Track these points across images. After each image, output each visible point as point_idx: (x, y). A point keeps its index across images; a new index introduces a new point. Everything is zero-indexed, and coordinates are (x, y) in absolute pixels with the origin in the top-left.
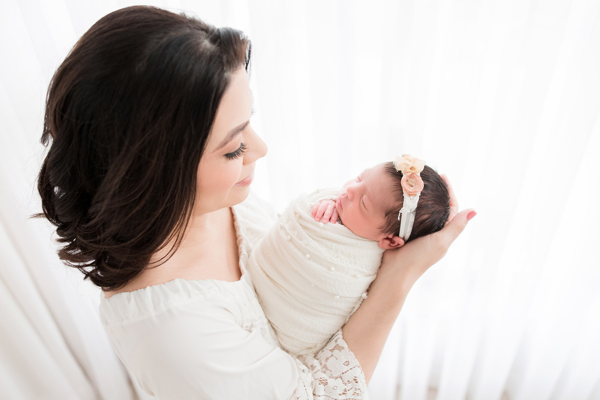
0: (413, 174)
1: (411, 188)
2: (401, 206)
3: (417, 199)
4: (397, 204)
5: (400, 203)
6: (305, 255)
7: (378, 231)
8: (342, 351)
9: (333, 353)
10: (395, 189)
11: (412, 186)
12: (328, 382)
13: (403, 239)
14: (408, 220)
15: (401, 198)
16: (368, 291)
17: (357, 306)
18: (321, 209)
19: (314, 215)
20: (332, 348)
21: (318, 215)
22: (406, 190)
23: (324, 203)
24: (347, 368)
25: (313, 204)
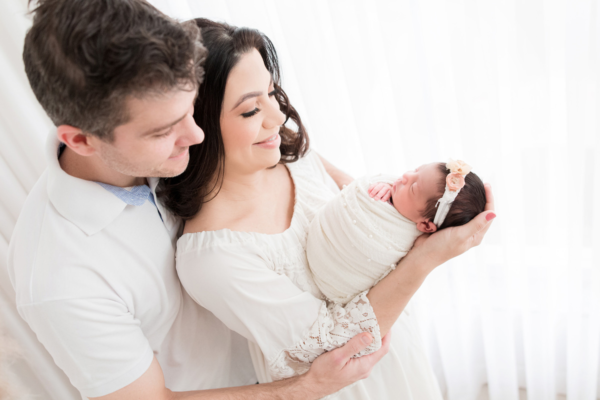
0: (459, 174)
1: (452, 183)
2: (442, 196)
3: (455, 195)
4: (439, 194)
5: (441, 194)
6: (353, 220)
7: (418, 213)
8: (365, 304)
9: (358, 306)
10: (440, 182)
11: (454, 183)
12: (349, 326)
13: (437, 225)
14: (443, 210)
15: (442, 191)
16: (397, 264)
17: (386, 274)
18: (377, 189)
19: (370, 191)
20: (357, 301)
21: (374, 193)
22: (448, 185)
23: (381, 185)
24: (366, 318)
25: (372, 183)
